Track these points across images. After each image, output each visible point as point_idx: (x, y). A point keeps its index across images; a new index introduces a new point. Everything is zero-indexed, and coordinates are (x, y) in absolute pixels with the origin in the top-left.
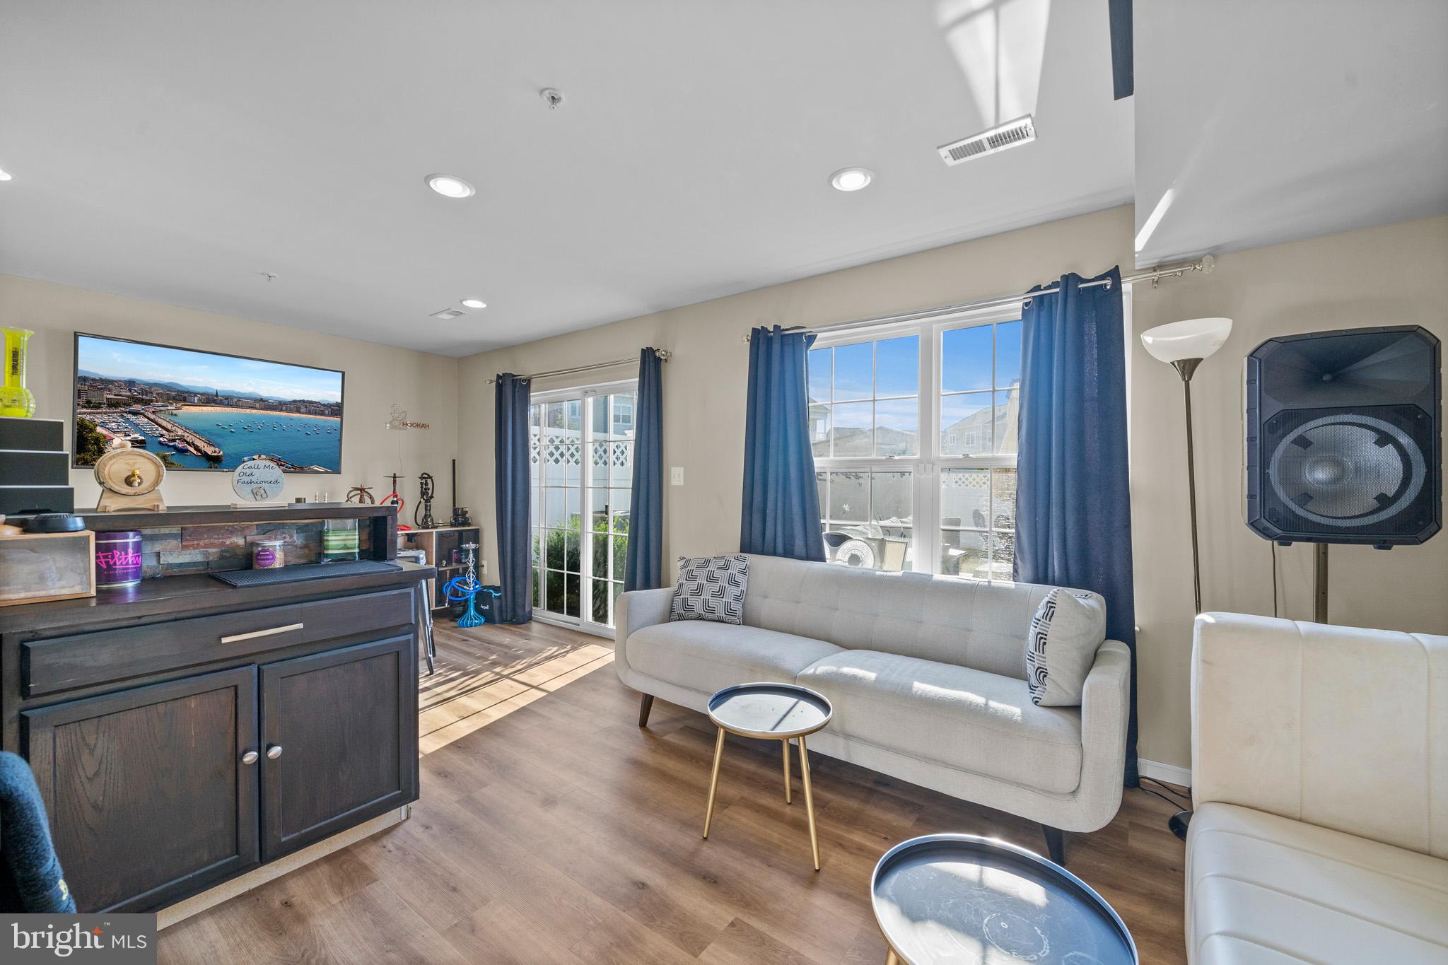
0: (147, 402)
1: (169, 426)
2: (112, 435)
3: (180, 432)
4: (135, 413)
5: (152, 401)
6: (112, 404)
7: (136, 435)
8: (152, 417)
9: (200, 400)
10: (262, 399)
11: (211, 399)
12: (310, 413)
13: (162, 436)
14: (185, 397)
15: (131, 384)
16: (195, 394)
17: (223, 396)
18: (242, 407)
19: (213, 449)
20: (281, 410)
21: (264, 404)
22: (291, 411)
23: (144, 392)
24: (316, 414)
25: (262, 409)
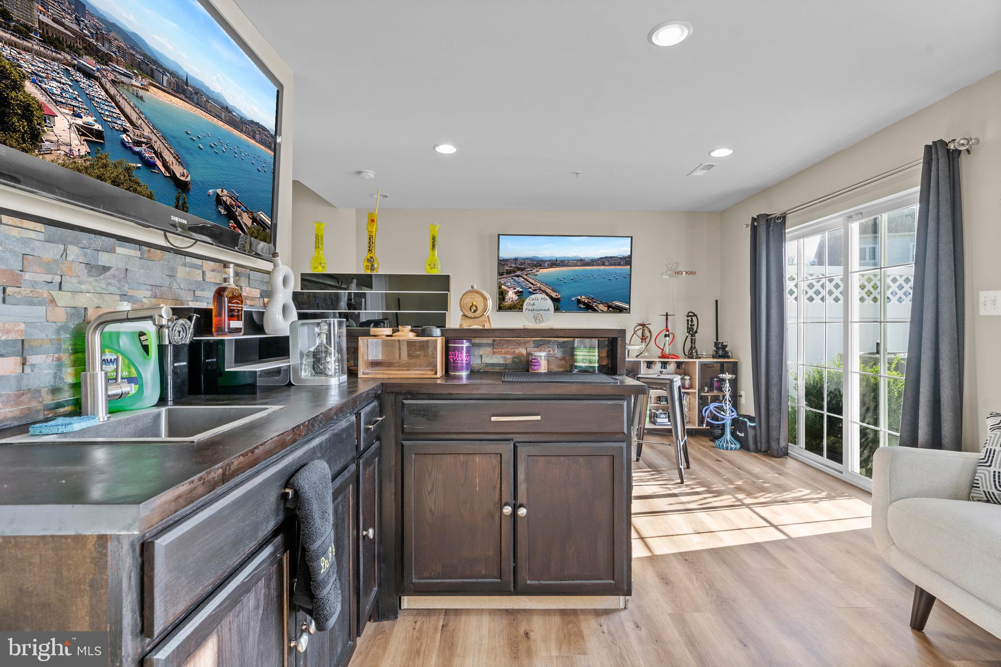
0: (523, 269)
1: (533, 282)
2: (508, 290)
3: (539, 285)
4: (518, 276)
5: (525, 268)
6: (509, 272)
7: (519, 289)
8: (526, 277)
9: (548, 265)
10: (581, 260)
11: (554, 263)
12: (611, 265)
13: (530, 288)
14: (540, 264)
15: (516, 260)
16: (546, 261)
17: (560, 261)
18: (570, 266)
19: (555, 294)
20: (593, 265)
21: (583, 262)
22: (599, 265)
23: (522, 264)
24: (615, 265)
25: (582, 266)
